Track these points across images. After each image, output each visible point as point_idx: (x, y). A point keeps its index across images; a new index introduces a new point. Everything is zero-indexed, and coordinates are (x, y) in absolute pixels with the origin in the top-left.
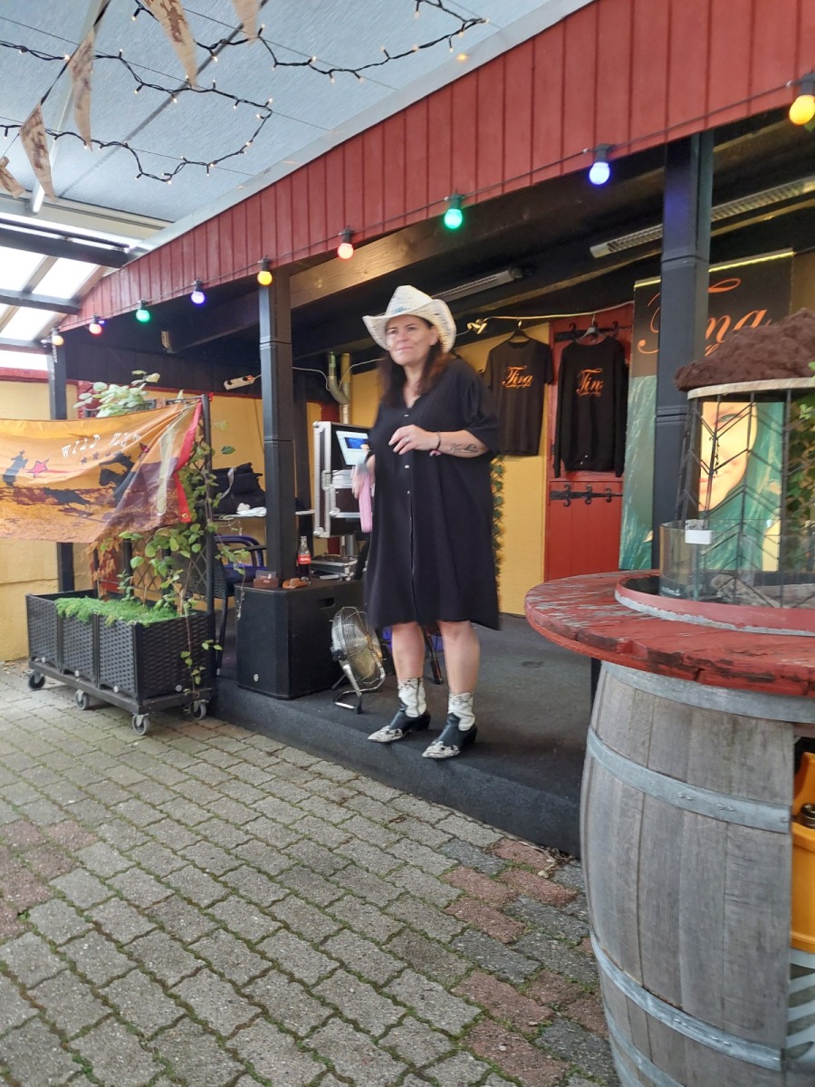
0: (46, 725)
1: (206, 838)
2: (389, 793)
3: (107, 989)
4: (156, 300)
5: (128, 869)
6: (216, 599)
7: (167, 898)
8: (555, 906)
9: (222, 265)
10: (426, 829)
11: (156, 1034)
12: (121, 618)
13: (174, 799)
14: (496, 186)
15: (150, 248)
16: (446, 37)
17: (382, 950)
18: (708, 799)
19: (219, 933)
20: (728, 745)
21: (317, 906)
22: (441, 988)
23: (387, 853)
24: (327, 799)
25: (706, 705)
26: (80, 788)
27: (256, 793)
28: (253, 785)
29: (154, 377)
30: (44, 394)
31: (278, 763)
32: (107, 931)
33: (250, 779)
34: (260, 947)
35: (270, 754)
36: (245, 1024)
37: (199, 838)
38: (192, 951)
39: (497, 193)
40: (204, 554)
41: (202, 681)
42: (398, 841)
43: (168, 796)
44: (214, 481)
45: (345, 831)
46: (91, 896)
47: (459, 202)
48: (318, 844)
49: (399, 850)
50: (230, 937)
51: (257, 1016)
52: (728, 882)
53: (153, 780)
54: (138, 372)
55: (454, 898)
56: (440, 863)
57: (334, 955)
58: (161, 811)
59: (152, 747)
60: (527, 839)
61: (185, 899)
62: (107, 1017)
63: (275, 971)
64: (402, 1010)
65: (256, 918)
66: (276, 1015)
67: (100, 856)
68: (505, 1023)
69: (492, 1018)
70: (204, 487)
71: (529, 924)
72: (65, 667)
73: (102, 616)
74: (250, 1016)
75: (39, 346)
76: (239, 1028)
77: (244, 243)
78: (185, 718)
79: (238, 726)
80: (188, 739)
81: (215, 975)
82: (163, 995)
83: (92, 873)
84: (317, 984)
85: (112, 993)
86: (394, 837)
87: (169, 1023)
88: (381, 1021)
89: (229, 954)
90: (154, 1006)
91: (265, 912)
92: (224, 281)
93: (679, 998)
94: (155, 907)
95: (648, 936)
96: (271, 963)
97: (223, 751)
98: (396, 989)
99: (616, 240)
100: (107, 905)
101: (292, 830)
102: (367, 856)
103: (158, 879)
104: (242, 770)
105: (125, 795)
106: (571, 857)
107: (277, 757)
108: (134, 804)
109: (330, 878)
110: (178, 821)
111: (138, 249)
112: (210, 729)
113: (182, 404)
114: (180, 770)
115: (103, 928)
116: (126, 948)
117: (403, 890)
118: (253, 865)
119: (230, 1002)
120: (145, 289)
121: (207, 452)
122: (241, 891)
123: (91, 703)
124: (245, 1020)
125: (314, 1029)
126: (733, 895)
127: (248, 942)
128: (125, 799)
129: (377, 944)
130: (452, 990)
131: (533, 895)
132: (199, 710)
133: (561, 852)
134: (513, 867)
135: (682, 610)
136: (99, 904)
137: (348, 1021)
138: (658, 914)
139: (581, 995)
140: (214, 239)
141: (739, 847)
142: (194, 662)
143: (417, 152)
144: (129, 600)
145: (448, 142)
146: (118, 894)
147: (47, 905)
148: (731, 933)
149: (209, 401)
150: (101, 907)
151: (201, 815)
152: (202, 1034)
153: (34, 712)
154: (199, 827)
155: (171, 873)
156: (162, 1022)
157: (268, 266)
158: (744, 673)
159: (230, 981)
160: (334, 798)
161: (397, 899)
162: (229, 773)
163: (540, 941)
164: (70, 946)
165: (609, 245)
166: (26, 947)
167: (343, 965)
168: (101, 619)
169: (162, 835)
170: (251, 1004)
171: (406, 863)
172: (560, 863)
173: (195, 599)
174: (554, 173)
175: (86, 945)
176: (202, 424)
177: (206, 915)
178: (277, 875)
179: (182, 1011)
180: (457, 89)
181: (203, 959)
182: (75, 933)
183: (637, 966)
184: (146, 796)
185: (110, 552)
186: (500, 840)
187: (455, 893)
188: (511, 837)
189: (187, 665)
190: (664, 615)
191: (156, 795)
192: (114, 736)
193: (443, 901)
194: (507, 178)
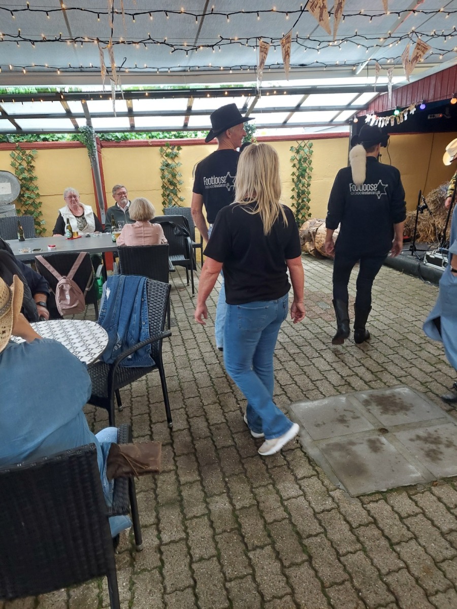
7: (398, 318)
9: (436, 94)
38: (407, 329)
58: (392, 299)
61: (403, 319)
74: (425, 342)
76: (422, 343)
77: (446, 87)
81: (414, 334)
92: (435, 100)
103: (394, 314)
110: (399, 302)
119: (419, 339)
120: (399, 101)
140: (433, 82)
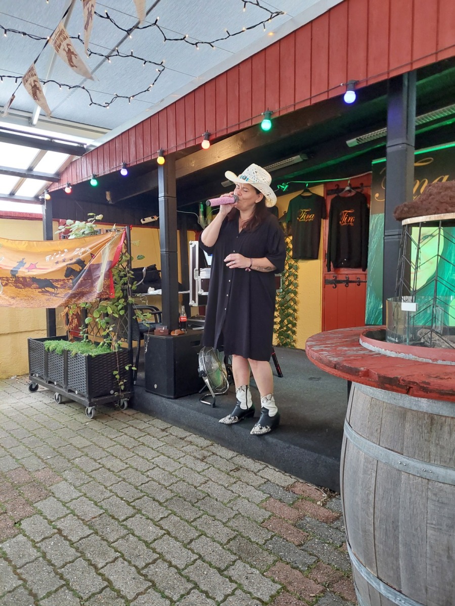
0: (38, 412)
1: (124, 480)
2: (230, 454)
3: (63, 569)
4: (101, 174)
5: (78, 497)
6: (133, 341)
7: (100, 515)
8: (327, 523)
9: (137, 154)
10: (252, 475)
11: (90, 597)
12: (79, 352)
13: (107, 457)
14: (290, 106)
15: (98, 144)
16: (262, 22)
17: (223, 548)
18: (416, 465)
19: (129, 537)
20: (428, 432)
21: (186, 521)
22: (258, 572)
23: (229, 490)
24: (195, 457)
25: (415, 408)
26: (54, 449)
27: (154, 453)
28: (152, 449)
29: (100, 217)
30: (40, 226)
31: (167, 436)
32: (65, 534)
33: (151, 445)
34: (152, 545)
35: (163, 430)
36: (142, 592)
37: (121, 479)
38: (113, 547)
39: (291, 110)
40: (127, 316)
41: (124, 388)
42: (235, 483)
43: (104, 454)
44: (132, 275)
45: (205, 476)
46: (57, 513)
47: (270, 116)
48: (189, 484)
49: (235, 488)
50: (136, 539)
51: (149, 587)
52: (429, 516)
53: (96, 445)
54: (91, 214)
55: (267, 517)
56: (259, 496)
57: (195, 551)
58: (99, 463)
59: (96, 426)
60: (312, 482)
61: (111, 516)
62: (62, 587)
63: (161, 560)
64: (234, 586)
65: (151, 528)
66: (160, 586)
67: (63, 489)
68: (296, 595)
69: (288, 591)
70: (127, 278)
71: (311, 533)
72: (49, 380)
73: (69, 351)
74: (145, 587)
75: (37, 200)
76: (138, 595)
77: (149, 140)
78: (116, 409)
79: (145, 414)
80: (116, 421)
81: (125, 562)
82: (95, 574)
83: (58, 499)
84: (185, 568)
85: (66, 572)
86: (233, 480)
87: (98, 591)
88: (222, 592)
89: (135, 549)
90: (90, 580)
91: (156, 524)
92: (138, 163)
93: (400, 585)
94: (93, 520)
95: (380, 547)
96: (158, 555)
97: (136, 428)
98: (231, 572)
99: (361, 137)
100: (66, 519)
101: (174, 475)
102: (216, 491)
103: (96, 504)
104: (147, 440)
105: (80, 453)
106: (336, 493)
107: (167, 432)
108: (84, 458)
109: (195, 505)
110: (109, 469)
111: (92, 146)
112: (129, 416)
113: (115, 232)
114: (111, 439)
115: (63, 532)
116: (75, 545)
117: (237, 512)
118: (151, 496)
119: (134, 578)
120: (95, 168)
121: (128, 258)
122: (143, 511)
123: (63, 400)
124: (142, 590)
125: (182, 596)
126: (432, 524)
127: (146, 542)
128: (79, 456)
129: (221, 544)
130: (264, 574)
131: (314, 516)
132: (124, 404)
133: (330, 490)
134: (302, 499)
135: (400, 351)
136: (61, 518)
137: (202, 592)
138: (386, 534)
139: (341, 578)
141: (435, 495)
142: (120, 377)
143: (246, 88)
144: (85, 342)
145: (263, 82)
146: (73, 512)
147: (31, 518)
148: (431, 547)
149: (130, 230)
150: (62, 519)
151: (122, 465)
152: (116, 598)
153: (31, 405)
154: (121, 473)
155: (103, 500)
156: (93, 590)
157: (162, 154)
158: (437, 389)
159: (134, 566)
160: (198, 457)
161: (233, 518)
162: (139, 441)
163: (318, 544)
164: (43, 543)
165: (357, 139)
166: (18, 543)
167: (200, 557)
168: (69, 353)
169: (99, 478)
170: (146, 580)
171: (239, 496)
172: (330, 497)
173: (122, 341)
174: (324, 98)
175: (53, 542)
176: (126, 243)
177: (122, 525)
178: (164, 502)
179: (106, 584)
180: (268, 52)
181: (119, 552)
182: (47, 535)
183: (374, 565)
184: (90, 454)
185: (75, 315)
186: (295, 483)
187: (268, 514)
188: (301, 481)
189: (117, 379)
190: (388, 353)
191: (97, 454)
192: (75, 419)
193: (261, 519)
194: (297, 101)
